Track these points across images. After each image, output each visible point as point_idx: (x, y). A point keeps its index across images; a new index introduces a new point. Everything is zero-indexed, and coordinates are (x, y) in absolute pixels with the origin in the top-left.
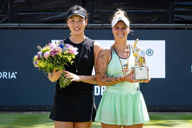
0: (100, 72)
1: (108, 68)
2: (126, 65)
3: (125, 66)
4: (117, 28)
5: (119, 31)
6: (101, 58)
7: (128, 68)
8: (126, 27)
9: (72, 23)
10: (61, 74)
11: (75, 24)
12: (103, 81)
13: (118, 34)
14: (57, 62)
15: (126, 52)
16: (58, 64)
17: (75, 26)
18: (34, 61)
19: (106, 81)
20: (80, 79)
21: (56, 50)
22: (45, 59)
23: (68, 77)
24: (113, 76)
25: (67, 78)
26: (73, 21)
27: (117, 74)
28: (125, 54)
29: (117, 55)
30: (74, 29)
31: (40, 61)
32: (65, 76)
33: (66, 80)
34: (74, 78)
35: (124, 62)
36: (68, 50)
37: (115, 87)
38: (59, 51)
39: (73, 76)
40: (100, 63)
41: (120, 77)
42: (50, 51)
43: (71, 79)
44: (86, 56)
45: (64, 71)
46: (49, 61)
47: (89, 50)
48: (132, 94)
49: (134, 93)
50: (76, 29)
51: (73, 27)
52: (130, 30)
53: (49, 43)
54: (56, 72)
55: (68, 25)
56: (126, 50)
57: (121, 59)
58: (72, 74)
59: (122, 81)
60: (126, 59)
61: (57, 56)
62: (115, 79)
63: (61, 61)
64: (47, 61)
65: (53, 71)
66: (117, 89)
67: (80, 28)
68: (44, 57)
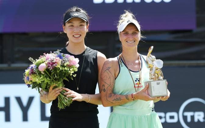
0: (106, 89)
1: (116, 84)
2: (138, 79)
3: (137, 81)
4: (126, 33)
5: (129, 38)
6: (107, 71)
7: (140, 83)
8: (137, 32)
9: (71, 28)
10: (60, 92)
11: (75, 29)
12: (111, 99)
13: (127, 41)
14: (55, 76)
15: (136, 64)
16: (56, 79)
17: (75, 32)
18: (25, 76)
19: (114, 100)
20: (83, 98)
21: (54, 62)
22: (40, 73)
23: (69, 95)
24: (122, 93)
25: (67, 96)
26: (72, 26)
27: (128, 91)
28: (136, 66)
29: (126, 68)
30: (73, 36)
31: (33, 76)
32: (65, 94)
33: (66, 99)
34: (76, 96)
35: (136, 75)
36: (68, 61)
37: (125, 107)
38: (58, 62)
39: (74, 94)
40: (105, 78)
41: (132, 95)
42: (46, 62)
43: (73, 97)
44: (88, 70)
45: (63, 88)
46: (45, 75)
47: (91, 62)
48: (146, 115)
49: (149, 114)
50: (76, 36)
51: (72, 33)
52: (142, 35)
53: (44, 54)
54: (53, 89)
55: (65, 32)
56: (137, 62)
57: (131, 72)
58: (73, 92)
59: (134, 100)
60: (138, 72)
61: (55, 69)
62: (125, 97)
63: (59, 75)
64: (43, 75)
65: (49, 88)
66: (128, 109)
67: (81, 35)
68: (38, 71)
